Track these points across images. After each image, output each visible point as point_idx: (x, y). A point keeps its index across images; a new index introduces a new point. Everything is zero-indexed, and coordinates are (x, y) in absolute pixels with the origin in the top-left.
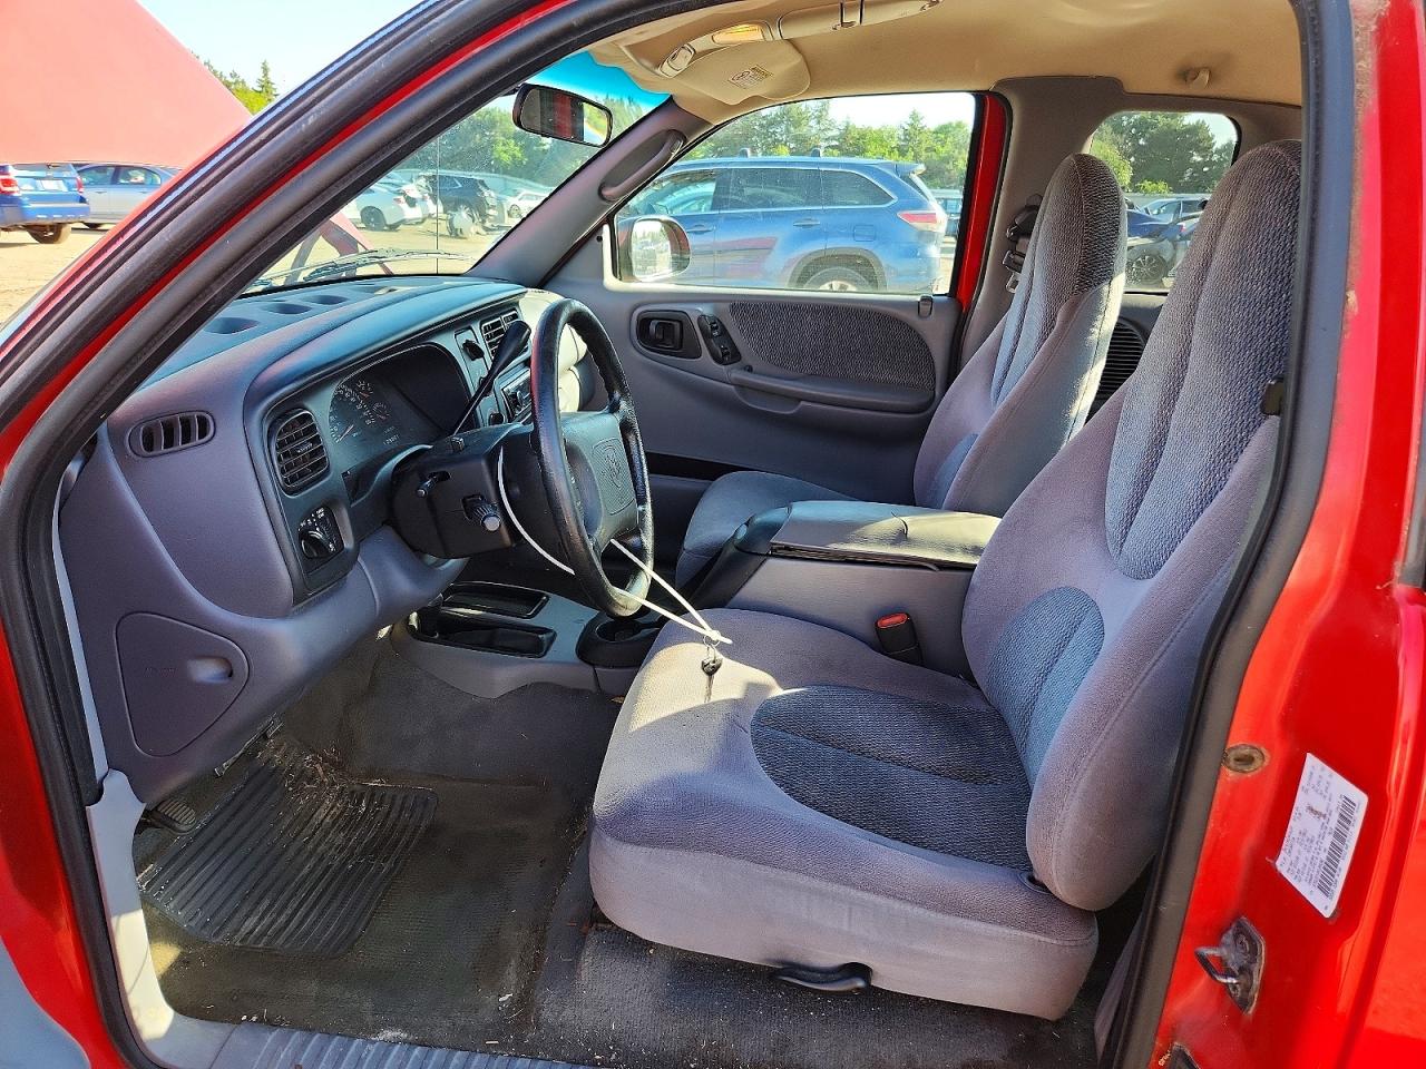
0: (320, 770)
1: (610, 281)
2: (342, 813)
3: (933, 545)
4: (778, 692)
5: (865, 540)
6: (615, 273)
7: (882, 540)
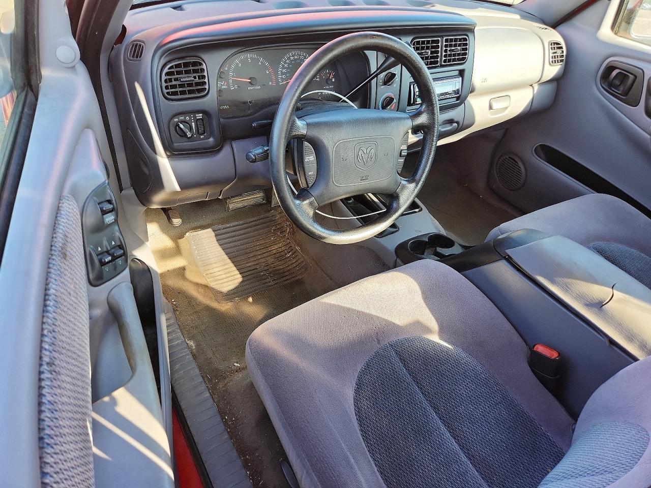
0: (288, 230)
1: (605, 32)
2: (281, 252)
3: (619, 326)
4: (435, 338)
5: (566, 289)
6: (613, 27)
7: (579, 297)
